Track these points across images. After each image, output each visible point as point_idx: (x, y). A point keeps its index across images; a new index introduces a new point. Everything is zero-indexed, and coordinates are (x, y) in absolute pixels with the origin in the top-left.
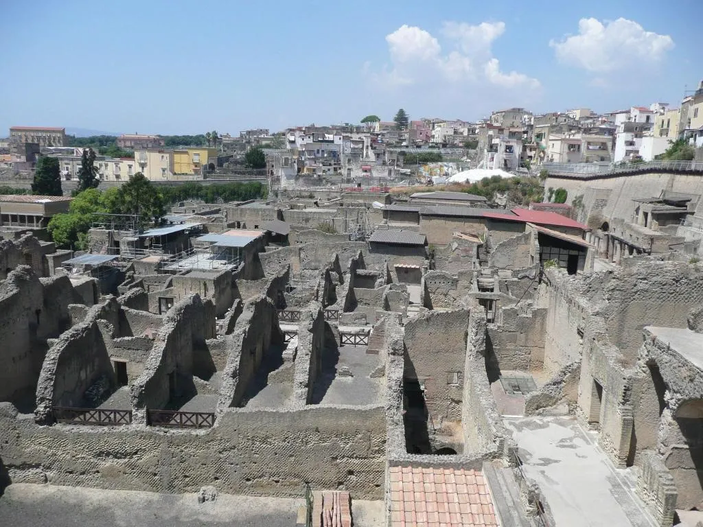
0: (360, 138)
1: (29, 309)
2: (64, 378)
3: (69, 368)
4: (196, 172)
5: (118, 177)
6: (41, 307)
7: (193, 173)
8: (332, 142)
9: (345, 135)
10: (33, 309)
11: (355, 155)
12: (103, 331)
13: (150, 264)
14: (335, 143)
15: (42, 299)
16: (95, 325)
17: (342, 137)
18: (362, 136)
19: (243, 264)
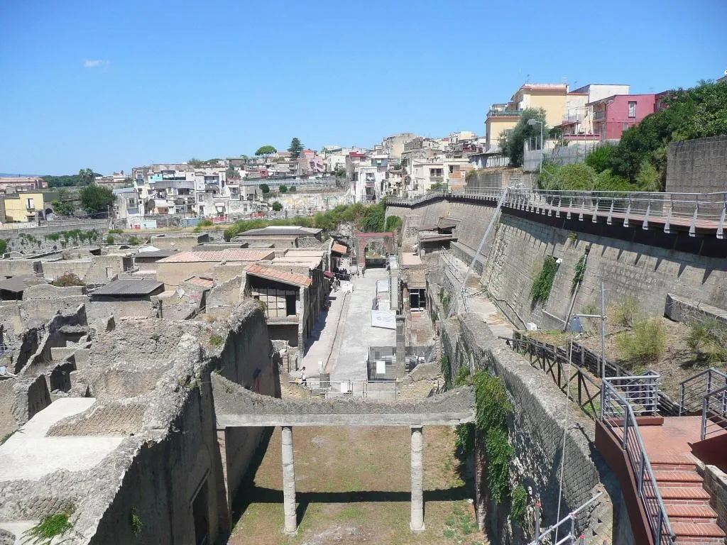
0: (215, 173)
4: (31, 219)
7: (26, 220)
8: (184, 178)
9: (197, 170)
11: (212, 191)
14: (187, 180)
17: (194, 173)
18: (216, 170)
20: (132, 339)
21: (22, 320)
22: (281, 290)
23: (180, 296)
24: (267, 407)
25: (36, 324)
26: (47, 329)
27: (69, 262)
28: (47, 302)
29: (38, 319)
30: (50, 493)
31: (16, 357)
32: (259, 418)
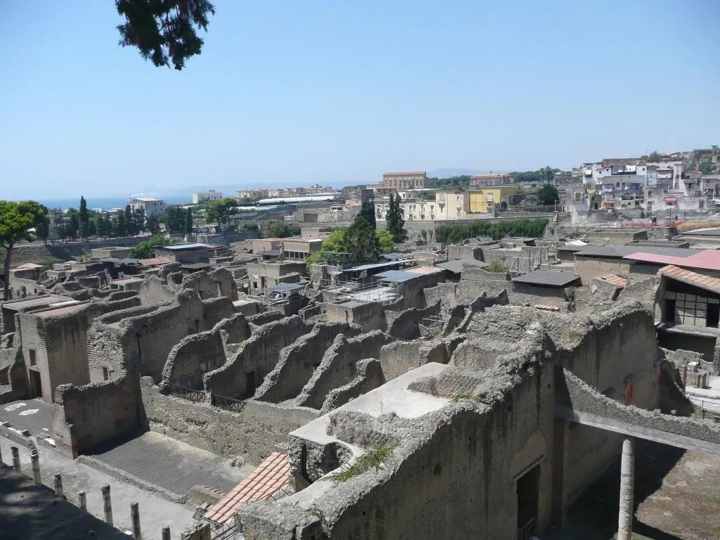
0: (669, 167)
1: (189, 318)
2: (183, 366)
3: (188, 360)
4: (490, 211)
5: (423, 217)
6: (201, 318)
7: (486, 211)
8: (634, 173)
9: (650, 164)
10: (193, 319)
12: (223, 337)
13: (332, 294)
14: (638, 174)
15: (202, 314)
16: (217, 333)
17: (645, 167)
18: (671, 164)
19: (402, 297)
20: (502, 323)
21: (457, 297)
22: (701, 296)
23: (593, 292)
24: (609, 410)
25: (466, 302)
26: (470, 307)
27: (504, 250)
28: (476, 284)
29: (469, 298)
30: (381, 429)
31: (445, 327)
32: (600, 419)
